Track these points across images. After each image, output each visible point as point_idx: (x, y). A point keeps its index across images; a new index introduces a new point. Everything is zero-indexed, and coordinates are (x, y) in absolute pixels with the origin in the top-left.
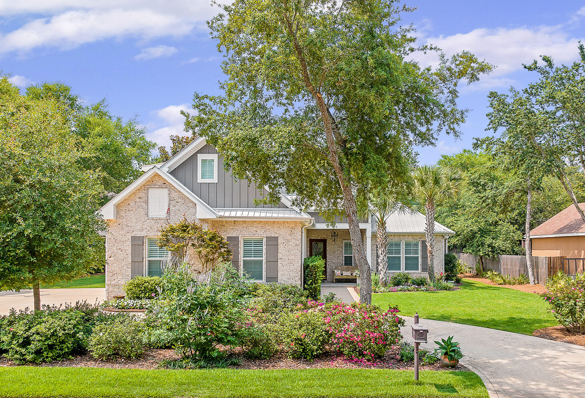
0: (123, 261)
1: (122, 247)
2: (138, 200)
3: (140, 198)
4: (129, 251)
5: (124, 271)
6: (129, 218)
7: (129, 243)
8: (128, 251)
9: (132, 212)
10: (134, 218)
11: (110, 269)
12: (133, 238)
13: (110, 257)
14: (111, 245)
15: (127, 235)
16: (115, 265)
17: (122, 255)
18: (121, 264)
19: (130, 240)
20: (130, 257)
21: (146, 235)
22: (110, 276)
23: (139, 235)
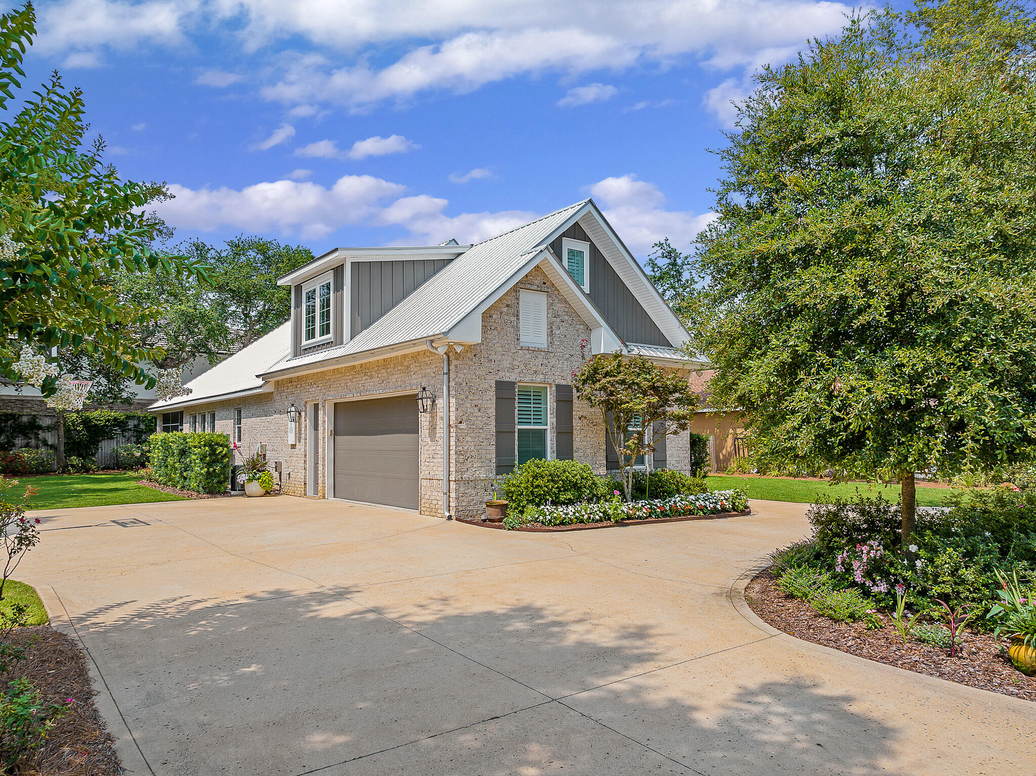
0: (481, 431)
1: (480, 401)
2: (505, 310)
3: (508, 306)
4: (492, 411)
5: (484, 452)
6: (490, 344)
7: (492, 394)
8: (490, 411)
9: (495, 332)
10: (498, 345)
11: (460, 448)
12: (500, 385)
13: (461, 422)
14: (463, 397)
15: (487, 377)
16: (469, 439)
17: (480, 418)
18: (479, 437)
19: (494, 389)
20: (493, 423)
21: (518, 379)
22: (461, 463)
23: (508, 379)
